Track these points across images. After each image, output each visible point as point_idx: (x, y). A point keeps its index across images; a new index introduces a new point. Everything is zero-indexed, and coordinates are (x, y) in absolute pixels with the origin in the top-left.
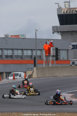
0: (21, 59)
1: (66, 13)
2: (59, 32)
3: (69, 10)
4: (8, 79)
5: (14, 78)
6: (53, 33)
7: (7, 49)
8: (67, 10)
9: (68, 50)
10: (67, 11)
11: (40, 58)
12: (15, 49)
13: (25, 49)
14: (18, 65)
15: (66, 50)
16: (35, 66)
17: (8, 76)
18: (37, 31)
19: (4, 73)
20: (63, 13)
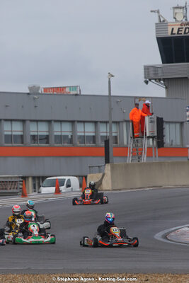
0: (71, 145)
1: (178, 33)
2: (160, 80)
3: (184, 27)
4: (39, 192)
5: (58, 191)
6: (147, 82)
7: (37, 121)
8: (180, 27)
9: (182, 123)
10: (179, 29)
11: (116, 143)
12: (56, 121)
13: (79, 122)
14: (63, 160)
15: (178, 122)
16: (107, 161)
17: (40, 186)
18: (112, 76)
19: (28, 177)
20: (169, 34)
